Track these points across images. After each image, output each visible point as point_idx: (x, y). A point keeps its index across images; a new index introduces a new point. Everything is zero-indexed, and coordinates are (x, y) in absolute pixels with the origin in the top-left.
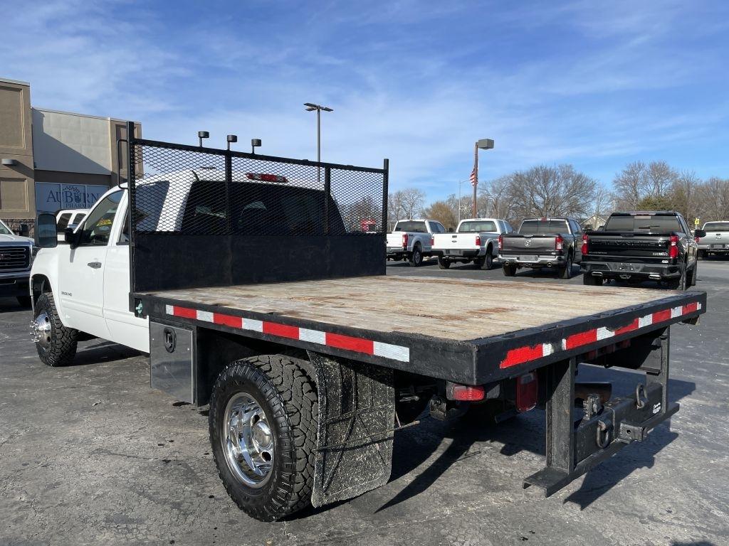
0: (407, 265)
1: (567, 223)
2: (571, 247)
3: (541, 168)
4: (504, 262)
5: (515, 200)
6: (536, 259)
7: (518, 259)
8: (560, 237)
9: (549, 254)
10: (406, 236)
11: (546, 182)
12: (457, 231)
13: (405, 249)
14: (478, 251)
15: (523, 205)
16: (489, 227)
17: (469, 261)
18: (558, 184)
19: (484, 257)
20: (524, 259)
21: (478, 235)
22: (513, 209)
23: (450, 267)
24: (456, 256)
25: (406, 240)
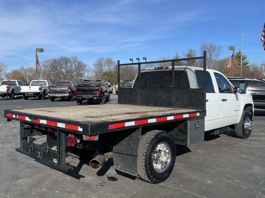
0: (8, 99)
1: (72, 82)
2: (73, 91)
3: (64, 57)
4: (50, 96)
5: (53, 70)
6: (62, 95)
7: (55, 95)
8: (69, 87)
9: (66, 93)
10: (8, 87)
11: (66, 64)
12: (30, 85)
13: (8, 92)
14: (40, 92)
15: (57, 73)
16: (44, 83)
17: (36, 97)
18: (72, 65)
19: (42, 95)
20: (57, 95)
21: (40, 86)
22: (53, 74)
23: (28, 99)
24: (31, 95)
25: (8, 89)
